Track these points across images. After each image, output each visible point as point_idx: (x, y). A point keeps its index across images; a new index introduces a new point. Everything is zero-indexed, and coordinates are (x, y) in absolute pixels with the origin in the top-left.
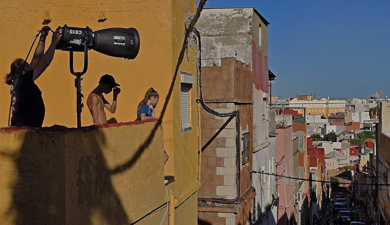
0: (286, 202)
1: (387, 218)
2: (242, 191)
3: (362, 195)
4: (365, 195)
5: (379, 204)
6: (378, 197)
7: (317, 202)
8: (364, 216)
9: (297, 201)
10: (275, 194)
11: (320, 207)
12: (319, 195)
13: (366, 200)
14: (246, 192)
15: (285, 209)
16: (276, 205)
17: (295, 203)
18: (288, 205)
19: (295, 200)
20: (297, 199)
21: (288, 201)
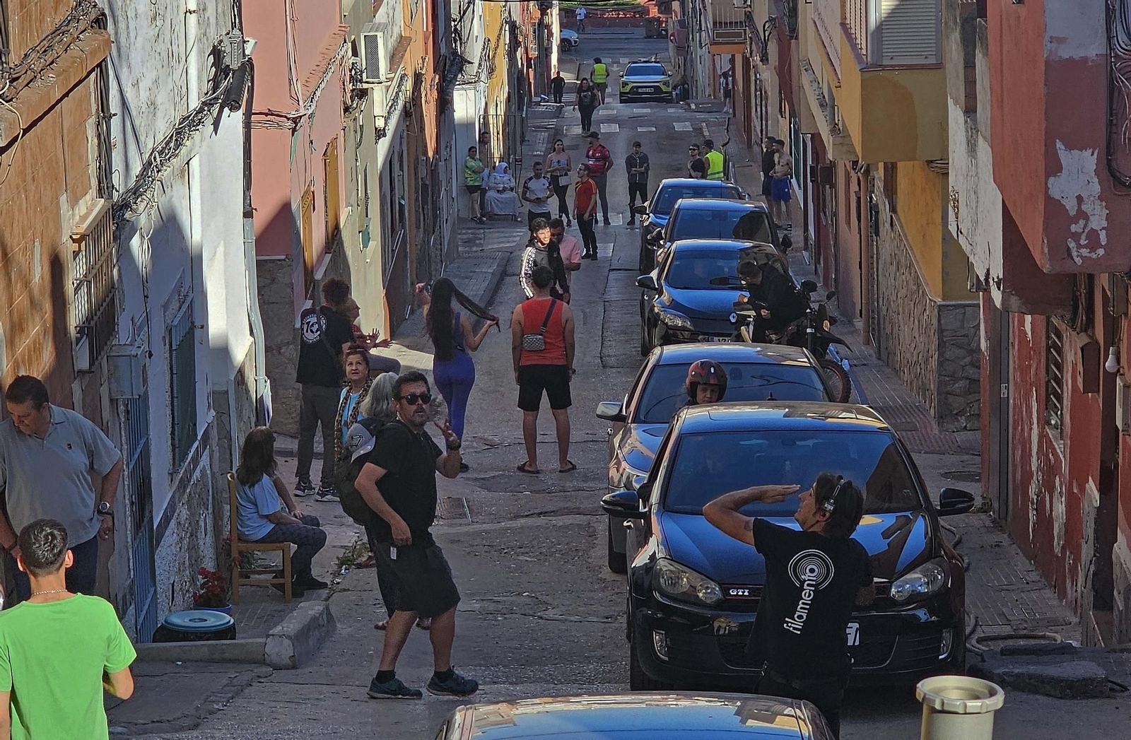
0: (299, 87)
2: (27, 24)
3: (719, 35)
4: (739, 35)
5: (804, 73)
6: (797, 38)
7: (481, 85)
9: (361, 81)
10: (226, 42)
12: (492, 45)
13: (746, 62)
14: (51, 29)
15: (290, 124)
16: (233, 101)
17: (349, 95)
18: (312, 102)
19: (349, 73)
20: (362, 72)
21: (308, 80)
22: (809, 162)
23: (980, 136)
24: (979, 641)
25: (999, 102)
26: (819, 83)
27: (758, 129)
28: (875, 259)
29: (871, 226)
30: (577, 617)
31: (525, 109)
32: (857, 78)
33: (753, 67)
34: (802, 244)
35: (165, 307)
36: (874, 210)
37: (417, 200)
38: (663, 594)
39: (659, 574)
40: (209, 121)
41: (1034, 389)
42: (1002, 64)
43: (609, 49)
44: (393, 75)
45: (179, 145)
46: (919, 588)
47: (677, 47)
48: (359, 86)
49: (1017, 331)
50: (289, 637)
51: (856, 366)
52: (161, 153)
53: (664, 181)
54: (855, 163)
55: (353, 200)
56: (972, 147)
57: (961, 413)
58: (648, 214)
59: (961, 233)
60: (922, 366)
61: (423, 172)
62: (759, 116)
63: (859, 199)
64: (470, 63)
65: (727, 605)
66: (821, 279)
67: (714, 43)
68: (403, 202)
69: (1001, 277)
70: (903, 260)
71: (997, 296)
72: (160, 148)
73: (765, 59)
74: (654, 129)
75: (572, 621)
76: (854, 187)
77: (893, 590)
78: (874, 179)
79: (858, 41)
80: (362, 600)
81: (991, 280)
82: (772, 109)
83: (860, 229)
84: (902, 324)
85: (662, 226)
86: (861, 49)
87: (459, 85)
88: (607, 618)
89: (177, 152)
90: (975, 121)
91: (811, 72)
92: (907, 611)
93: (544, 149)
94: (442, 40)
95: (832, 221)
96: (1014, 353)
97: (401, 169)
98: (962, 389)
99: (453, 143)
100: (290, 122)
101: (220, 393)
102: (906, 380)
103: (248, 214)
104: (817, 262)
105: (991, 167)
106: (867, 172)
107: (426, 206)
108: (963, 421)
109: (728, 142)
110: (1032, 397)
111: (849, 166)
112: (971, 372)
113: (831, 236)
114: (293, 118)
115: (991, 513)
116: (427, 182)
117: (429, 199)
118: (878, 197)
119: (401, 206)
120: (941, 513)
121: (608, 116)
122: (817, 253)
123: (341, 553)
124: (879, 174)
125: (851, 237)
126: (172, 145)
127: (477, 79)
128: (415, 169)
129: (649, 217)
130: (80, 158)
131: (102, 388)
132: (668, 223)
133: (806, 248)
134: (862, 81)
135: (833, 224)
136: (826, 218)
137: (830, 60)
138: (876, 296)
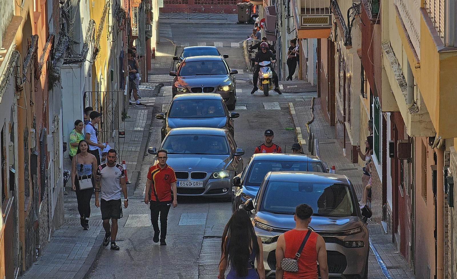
1: (420, 122)
3: (306, 21)
4: (324, 20)
5: (385, 55)
6: (379, 22)
7: (87, 64)
8: (316, 126)
11: (103, 88)
12: (97, 26)
13: (331, 45)
22: (389, 139)
26: (399, 64)
27: (341, 108)
28: (449, 228)
29: (446, 198)
31: (126, 88)
33: (338, 51)
34: (380, 215)
36: (449, 181)
37: (26, 169)
43: (204, 34)
44: (5, 51)
47: (266, 32)
53: (255, 155)
54: (432, 139)
61: (33, 144)
63: (435, 173)
64: (76, 43)
66: (399, 247)
67: (301, 28)
68: (13, 171)
73: (348, 43)
74: (245, 108)
76: (430, 161)
78: (449, 154)
79: (437, 25)
82: (355, 89)
83: (436, 200)
85: (253, 197)
86: (440, 31)
87: (66, 63)
91: (391, 54)
93: (144, 125)
94: (50, 20)
95: (409, 193)
97: (12, 139)
99: (60, 117)
104: (395, 231)
106: (443, 148)
107: (34, 176)
109: (313, 121)
111: (426, 142)
113: (408, 207)
116: (37, 153)
117: (38, 168)
119: (12, 175)
122: (394, 223)
124: (455, 149)
125: (427, 208)
127: (82, 58)
128: (25, 140)
132: (259, 194)
133: (384, 218)
134: (441, 62)
135: (410, 196)
136: (404, 191)
137: (411, 42)
138: (450, 263)
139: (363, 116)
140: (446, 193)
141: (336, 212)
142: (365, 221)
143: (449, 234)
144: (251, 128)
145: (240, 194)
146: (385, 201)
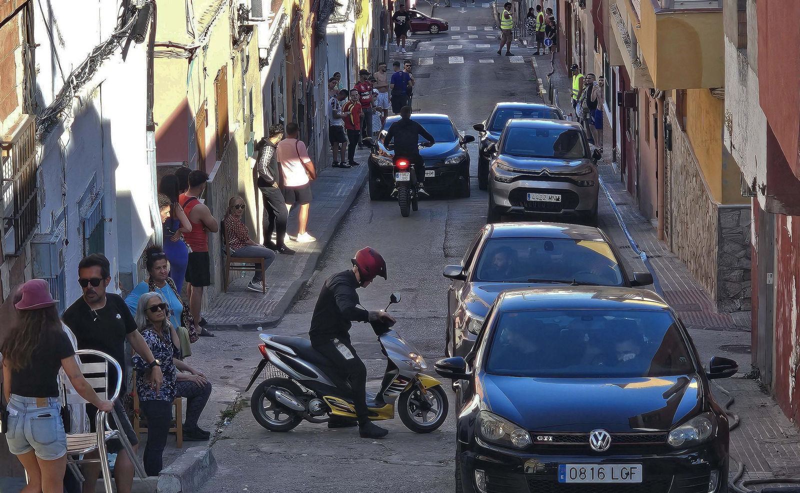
0: (194, 23)
1: (642, 76)
5: (613, 15)
8: (556, 77)
9: (247, 19)
13: (568, 6)
15: (186, 54)
16: (138, 35)
17: (237, 30)
18: (205, 36)
19: (237, 13)
20: (248, 11)
21: (202, 18)
22: (618, 89)
23: (750, 69)
24: (746, 484)
25: (764, 39)
26: (624, 24)
28: (669, 169)
29: (665, 143)
30: (416, 462)
31: (387, 44)
32: (653, 19)
33: (574, 11)
34: (611, 157)
35: (80, 204)
36: (668, 128)
37: (295, 117)
38: (484, 440)
39: (480, 423)
40: (118, 51)
41: (794, 277)
42: (767, 9)
44: (274, 15)
45: (92, 70)
46: (692, 436)
48: (246, 23)
49: (780, 229)
50: (177, 476)
51: (652, 257)
52: (77, 77)
53: (499, 104)
54: (653, 90)
55: (240, 118)
56: (743, 78)
57: (736, 297)
58: (485, 131)
59: (734, 148)
60: (705, 258)
61: (300, 95)
62: (578, 51)
63: (656, 120)
64: (340, 5)
65: (534, 449)
66: (626, 186)
68: (283, 119)
69: (765, 184)
70: (690, 171)
71: (762, 200)
72: (77, 73)
73: (583, 4)
74: (493, 61)
75: (411, 465)
76: (652, 110)
77: (671, 438)
78: (668, 104)
80: (240, 446)
81: (757, 188)
82: (589, 45)
83: (657, 144)
84: (689, 223)
85: (496, 141)
87: (332, 23)
88: (440, 462)
89: (91, 76)
90: (745, 55)
91: (617, 14)
92: (682, 455)
95: (635, 138)
96: (778, 247)
97: (282, 91)
98: (738, 277)
99: (326, 71)
100: (187, 52)
101: (125, 274)
102: (692, 269)
103: (150, 127)
104: (623, 172)
105: (758, 94)
106: (663, 98)
107: (302, 123)
108: (738, 304)
109: (553, 73)
110: (792, 284)
111: (648, 93)
112: (745, 263)
113: (634, 150)
114: (190, 49)
115: (759, 379)
116: (304, 103)
117: (305, 116)
118: (672, 118)
120: (710, 377)
121: (455, 50)
122: (623, 164)
123: (224, 408)
124: (672, 100)
125: (649, 151)
126: (87, 70)
127: (346, 19)
128: (293, 92)
129: (486, 133)
130: (9, 81)
131: (25, 269)
132: (501, 139)
133: (615, 160)
134: (657, 22)
135: (635, 141)
136: (631, 136)
137: (632, 5)
138: (669, 200)
139: (597, 69)
140: (665, 138)
141: (569, 155)
142: (595, 163)
143: (669, 175)
144: (498, 79)
145: (485, 138)
146: (615, 145)
